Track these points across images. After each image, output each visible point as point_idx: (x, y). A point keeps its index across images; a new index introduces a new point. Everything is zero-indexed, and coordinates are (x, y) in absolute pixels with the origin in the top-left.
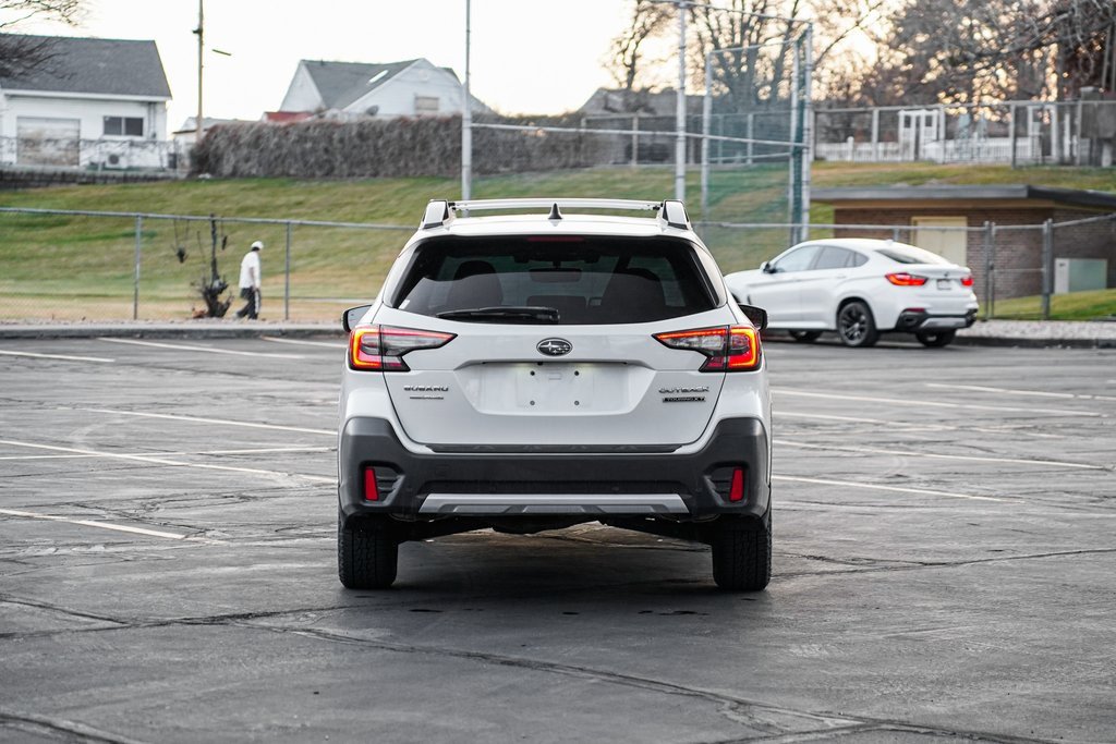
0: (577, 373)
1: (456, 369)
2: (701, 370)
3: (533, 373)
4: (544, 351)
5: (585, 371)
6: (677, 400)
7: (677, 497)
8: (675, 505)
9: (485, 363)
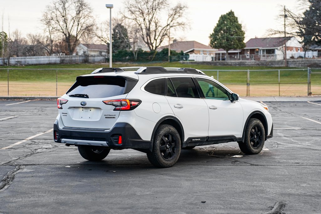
0: (90, 110)
1: (68, 109)
2: (114, 110)
3: (83, 110)
4: (82, 104)
5: (92, 110)
6: (108, 118)
7: (105, 142)
8: (105, 144)
9: (74, 107)
